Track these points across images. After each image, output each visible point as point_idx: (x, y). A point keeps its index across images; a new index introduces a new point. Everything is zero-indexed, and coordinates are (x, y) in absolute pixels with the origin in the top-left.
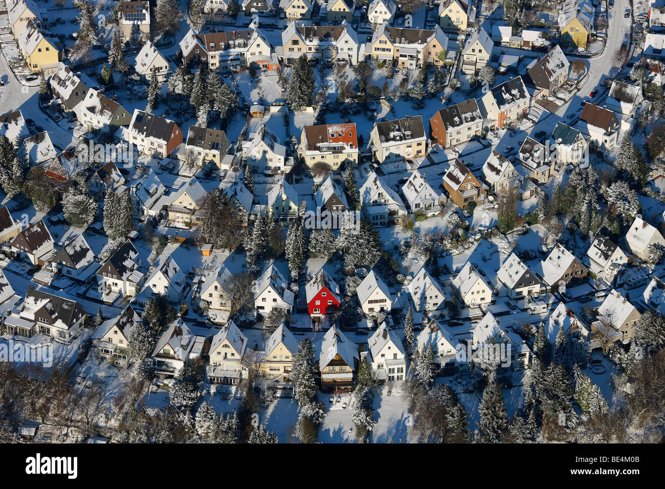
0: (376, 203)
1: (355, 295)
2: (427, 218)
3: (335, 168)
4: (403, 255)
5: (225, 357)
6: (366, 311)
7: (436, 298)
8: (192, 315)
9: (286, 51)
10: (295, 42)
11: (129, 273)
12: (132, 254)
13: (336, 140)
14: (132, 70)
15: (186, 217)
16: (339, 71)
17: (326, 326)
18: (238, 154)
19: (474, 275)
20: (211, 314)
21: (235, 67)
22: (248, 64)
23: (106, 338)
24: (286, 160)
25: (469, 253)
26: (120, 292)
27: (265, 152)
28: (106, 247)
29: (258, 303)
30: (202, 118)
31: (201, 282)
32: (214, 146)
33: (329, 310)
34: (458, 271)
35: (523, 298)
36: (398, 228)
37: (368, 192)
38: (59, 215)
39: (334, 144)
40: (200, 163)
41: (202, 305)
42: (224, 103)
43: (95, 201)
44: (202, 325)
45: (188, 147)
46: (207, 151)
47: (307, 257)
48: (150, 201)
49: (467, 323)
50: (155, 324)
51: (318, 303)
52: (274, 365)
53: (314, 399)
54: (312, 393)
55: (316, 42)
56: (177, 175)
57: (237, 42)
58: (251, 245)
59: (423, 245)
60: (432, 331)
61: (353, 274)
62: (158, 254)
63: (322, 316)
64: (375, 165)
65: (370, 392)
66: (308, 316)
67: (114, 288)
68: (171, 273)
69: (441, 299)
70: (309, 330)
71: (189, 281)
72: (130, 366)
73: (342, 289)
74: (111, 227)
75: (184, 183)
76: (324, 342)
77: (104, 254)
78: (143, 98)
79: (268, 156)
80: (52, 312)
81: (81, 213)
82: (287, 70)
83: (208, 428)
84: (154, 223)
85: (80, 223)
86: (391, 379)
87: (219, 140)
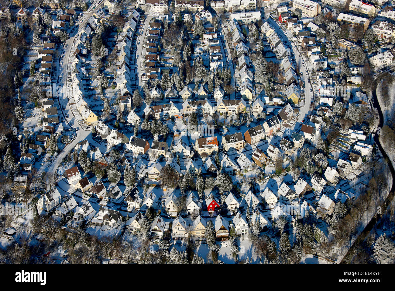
0: (228, 167)
1: (225, 202)
2: (248, 171)
3: (210, 154)
4: (240, 186)
5: (179, 230)
6: (230, 208)
7: (256, 202)
8: (163, 214)
9: (184, 111)
10: (188, 107)
11: (136, 199)
12: (137, 192)
13: (210, 143)
14: (126, 122)
15: (156, 177)
16: (206, 117)
17: (215, 215)
18: (172, 151)
19: (270, 192)
20: (170, 213)
21: (166, 118)
22: (171, 117)
23: (132, 225)
24: (191, 152)
25: (266, 184)
26: (134, 207)
27: (183, 150)
28: (126, 190)
29: (188, 208)
30: (156, 138)
31: (164, 201)
32: (163, 149)
33: (216, 209)
34: (263, 191)
35: (289, 200)
36: (237, 176)
37: (224, 162)
38: (106, 179)
39: (209, 145)
40: (157, 155)
41: (166, 210)
42: (164, 132)
43: (120, 172)
44: (167, 218)
45: (153, 150)
46: (160, 151)
47: (204, 189)
48: (141, 171)
49: (269, 211)
50: (150, 218)
51: (211, 206)
52: (198, 231)
53: (214, 244)
54: (214, 241)
55: (196, 107)
56: (149, 160)
57: (166, 109)
58: (182, 185)
59: (248, 182)
60: (257, 214)
61: (223, 195)
62: (146, 191)
63: (213, 211)
64: (225, 152)
65: (236, 239)
66: (207, 212)
67: (131, 206)
68: (153, 198)
69: (258, 202)
70: (209, 217)
71: (160, 201)
72: (142, 235)
73: (220, 200)
74: (127, 182)
75: (152, 164)
76: (216, 222)
77: (126, 193)
78: (132, 132)
79: (184, 151)
80: (110, 216)
81: (115, 178)
82: (186, 118)
83: (176, 257)
84: (143, 179)
85: (114, 181)
86: (243, 234)
87: (164, 146)
